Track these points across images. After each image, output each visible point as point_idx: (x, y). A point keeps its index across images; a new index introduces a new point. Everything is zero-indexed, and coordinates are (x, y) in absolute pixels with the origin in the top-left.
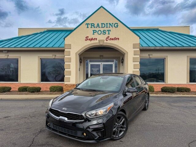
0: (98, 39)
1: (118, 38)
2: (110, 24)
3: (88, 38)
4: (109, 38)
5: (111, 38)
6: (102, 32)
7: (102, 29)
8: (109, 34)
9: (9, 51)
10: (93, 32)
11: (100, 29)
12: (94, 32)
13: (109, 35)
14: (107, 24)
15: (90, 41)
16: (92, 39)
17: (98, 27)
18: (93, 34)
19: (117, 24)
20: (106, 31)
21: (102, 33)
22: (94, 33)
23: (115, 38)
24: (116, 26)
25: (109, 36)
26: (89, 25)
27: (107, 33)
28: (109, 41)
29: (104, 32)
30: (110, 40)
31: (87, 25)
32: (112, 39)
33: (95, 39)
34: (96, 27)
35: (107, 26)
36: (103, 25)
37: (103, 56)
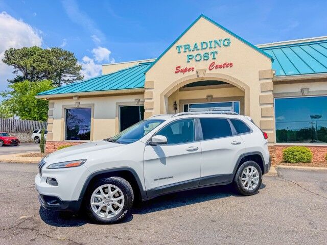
0: (195, 69)
1: (231, 65)
2: (216, 42)
3: (180, 69)
4: (215, 66)
5: (217, 65)
7: (202, 52)
8: (214, 58)
9: (80, 97)
10: (188, 58)
11: (198, 52)
12: (190, 57)
13: (214, 61)
14: (211, 42)
15: (182, 73)
16: (186, 69)
17: (195, 49)
18: (188, 62)
19: (229, 40)
20: (210, 54)
21: (202, 59)
22: (190, 60)
23: (225, 64)
24: (226, 43)
25: (214, 63)
26: (181, 48)
28: (214, 71)
29: (206, 57)
30: (216, 68)
31: (178, 48)
32: (221, 67)
33: (190, 69)
34: (192, 49)
35: (211, 45)
36: (205, 46)
37: (211, 96)
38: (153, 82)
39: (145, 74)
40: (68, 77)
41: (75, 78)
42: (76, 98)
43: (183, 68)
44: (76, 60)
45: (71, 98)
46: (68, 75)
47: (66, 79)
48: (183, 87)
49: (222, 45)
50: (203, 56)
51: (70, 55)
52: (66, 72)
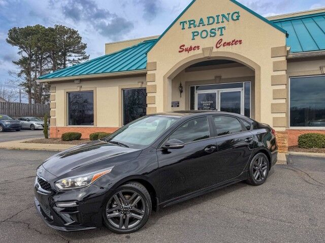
0: (201, 48)
1: (240, 41)
2: (223, 16)
3: (184, 48)
4: (222, 43)
5: (225, 43)
6: (209, 33)
7: (208, 28)
8: (222, 35)
9: (81, 80)
10: (193, 34)
11: (204, 28)
12: (195, 34)
13: (221, 37)
14: (218, 16)
15: (187, 52)
16: (191, 47)
17: (201, 25)
18: (193, 39)
19: (238, 13)
20: (217, 30)
21: (209, 36)
22: (195, 37)
23: (233, 41)
24: (235, 18)
25: (221, 40)
26: (185, 23)
27: (218, 33)
28: (222, 49)
29: (213, 33)
30: (224, 46)
31: (182, 24)
32: (229, 44)
33: (195, 47)
34: (198, 25)
35: (218, 19)
36: (211, 20)
37: (220, 77)
38: (155, 63)
39: (146, 54)
40: (73, 57)
42: (78, 82)
43: (187, 46)
44: (81, 38)
45: (72, 81)
46: (73, 54)
47: (71, 58)
48: (189, 67)
49: (230, 19)
50: (209, 32)
51: (74, 32)
52: (71, 51)
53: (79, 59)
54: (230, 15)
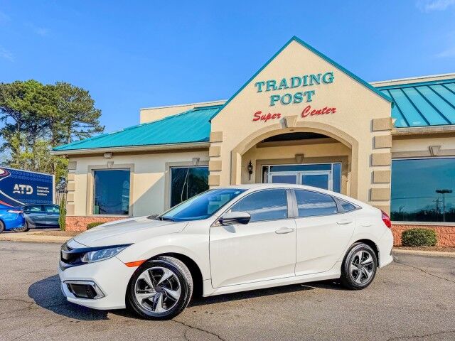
0: (282, 116)
1: (334, 109)
2: (312, 77)
3: (261, 115)
4: (311, 111)
7: (292, 92)
8: (309, 101)
9: (114, 154)
10: (273, 98)
11: (287, 91)
13: (309, 104)
14: (305, 77)
15: (264, 121)
16: (269, 115)
17: (283, 87)
18: (272, 105)
19: (331, 74)
20: (303, 94)
21: (293, 101)
22: (275, 103)
26: (262, 85)
27: (305, 98)
28: (309, 119)
29: (298, 99)
31: (258, 85)
32: (319, 113)
33: (275, 115)
34: (278, 87)
35: (305, 81)
36: (296, 83)
37: (302, 155)
38: (221, 133)
39: (210, 121)
40: (81, 127)
41: (92, 129)
42: (109, 156)
43: (265, 113)
44: (93, 102)
45: (101, 155)
46: (82, 124)
47: (78, 130)
48: (262, 142)
49: (321, 81)
50: (293, 96)
52: (79, 120)
53: (90, 131)
54: (321, 77)
